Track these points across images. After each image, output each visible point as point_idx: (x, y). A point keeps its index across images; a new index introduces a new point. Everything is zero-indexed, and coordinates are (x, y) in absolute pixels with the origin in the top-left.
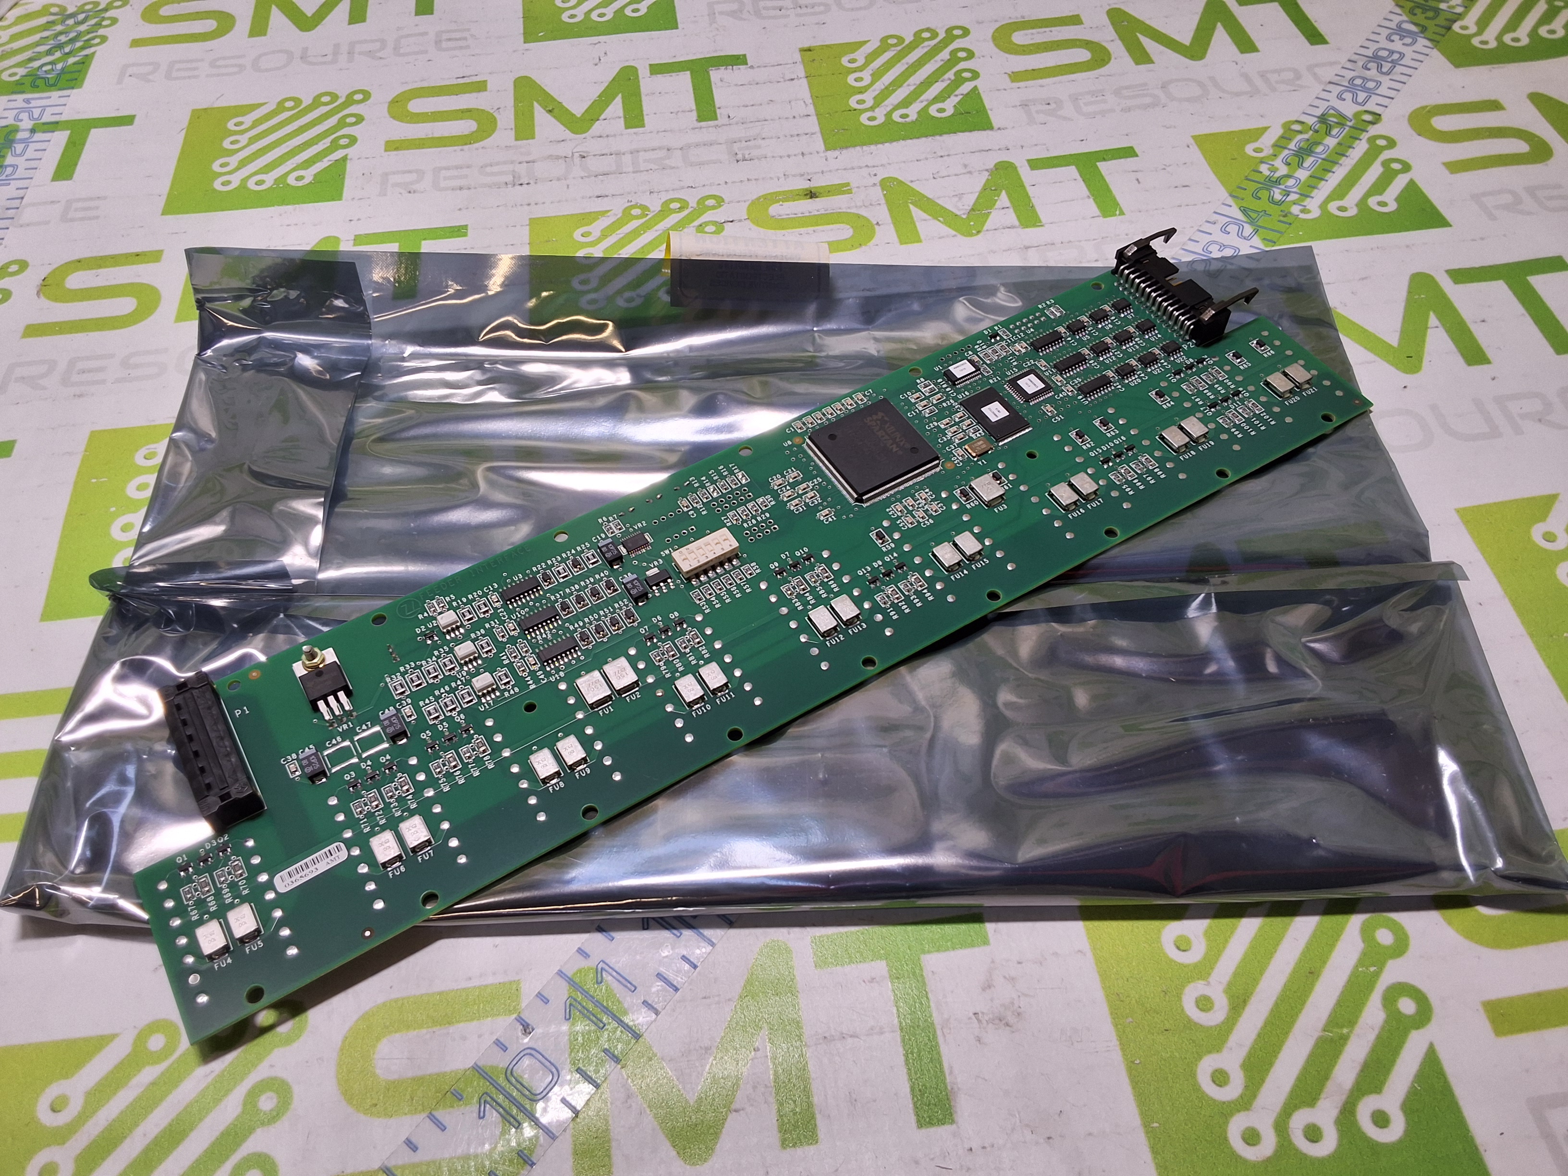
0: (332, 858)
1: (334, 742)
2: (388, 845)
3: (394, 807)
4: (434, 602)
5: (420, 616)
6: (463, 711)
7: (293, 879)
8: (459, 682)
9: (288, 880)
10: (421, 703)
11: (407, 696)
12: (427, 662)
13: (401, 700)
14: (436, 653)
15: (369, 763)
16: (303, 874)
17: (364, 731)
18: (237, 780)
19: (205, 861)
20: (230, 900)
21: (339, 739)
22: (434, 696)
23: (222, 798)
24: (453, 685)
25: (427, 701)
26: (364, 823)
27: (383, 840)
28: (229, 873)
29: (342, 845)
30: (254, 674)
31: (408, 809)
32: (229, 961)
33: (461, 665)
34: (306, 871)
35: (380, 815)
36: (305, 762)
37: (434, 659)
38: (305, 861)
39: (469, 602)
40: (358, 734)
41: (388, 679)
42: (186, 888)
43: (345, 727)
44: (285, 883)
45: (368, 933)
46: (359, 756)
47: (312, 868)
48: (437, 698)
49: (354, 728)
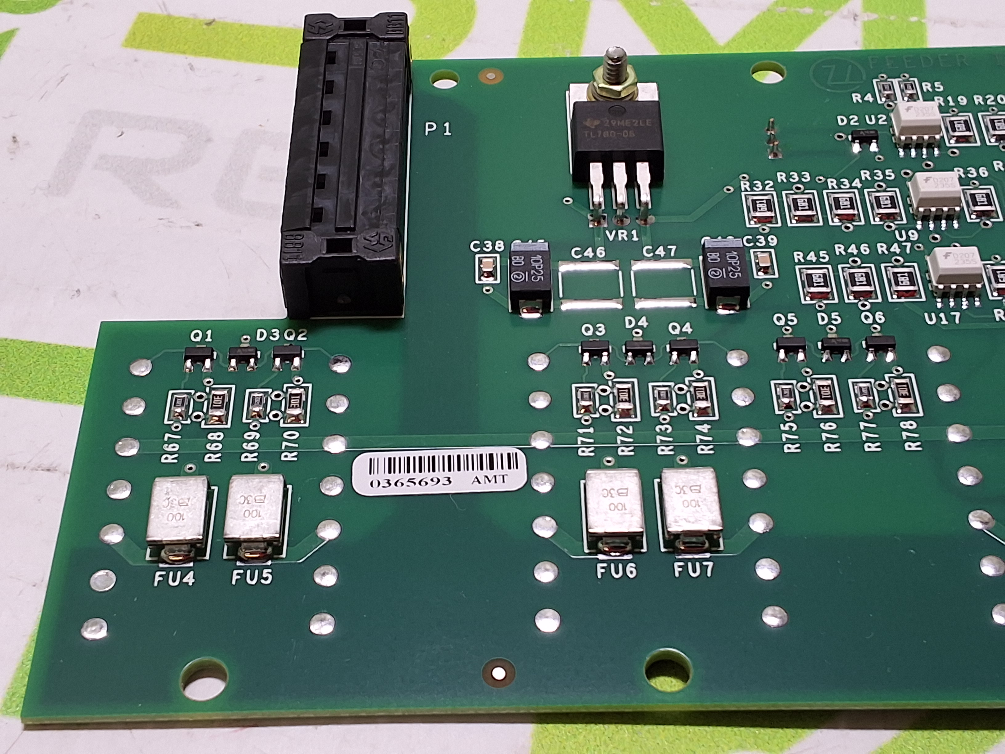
0: (491, 474)
1: (589, 253)
2: (622, 499)
3: (663, 433)
4: (895, 81)
5: (857, 97)
6: (885, 306)
7: (393, 478)
8: (895, 248)
9: (382, 475)
10: (798, 256)
11: (773, 231)
12: (839, 184)
13: (754, 232)
14: (865, 174)
15: (643, 322)
16: (418, 476)
17: (657, 258)
18: (375, 225)
19: (243, 359)
20: (251, 458)
21: (601, 252)
22: (831, 252)
23: (332, 246)
24: (882, 248)
25: (812, 257)
26: (584, 435)
27: (617, 484)
28: (276, 405)
29: (522, 457)
30: (491, 76)
31: (691, 451)
32: (189, 579)
33: (913, 218)
34: (427, 475)
35: (624, 434)
36: (519, 260)
37: (857, 183)
38: (431, 453)
39: (971, 107)
40: (642, 258)
41: (744, 185)
42: (182, 393)
43: (623, 234)
44: (374, 477)
45: (499, 673)
46: (628, 302)
47: (439, 474)
48: (835, 260)
49: (640, 245)
